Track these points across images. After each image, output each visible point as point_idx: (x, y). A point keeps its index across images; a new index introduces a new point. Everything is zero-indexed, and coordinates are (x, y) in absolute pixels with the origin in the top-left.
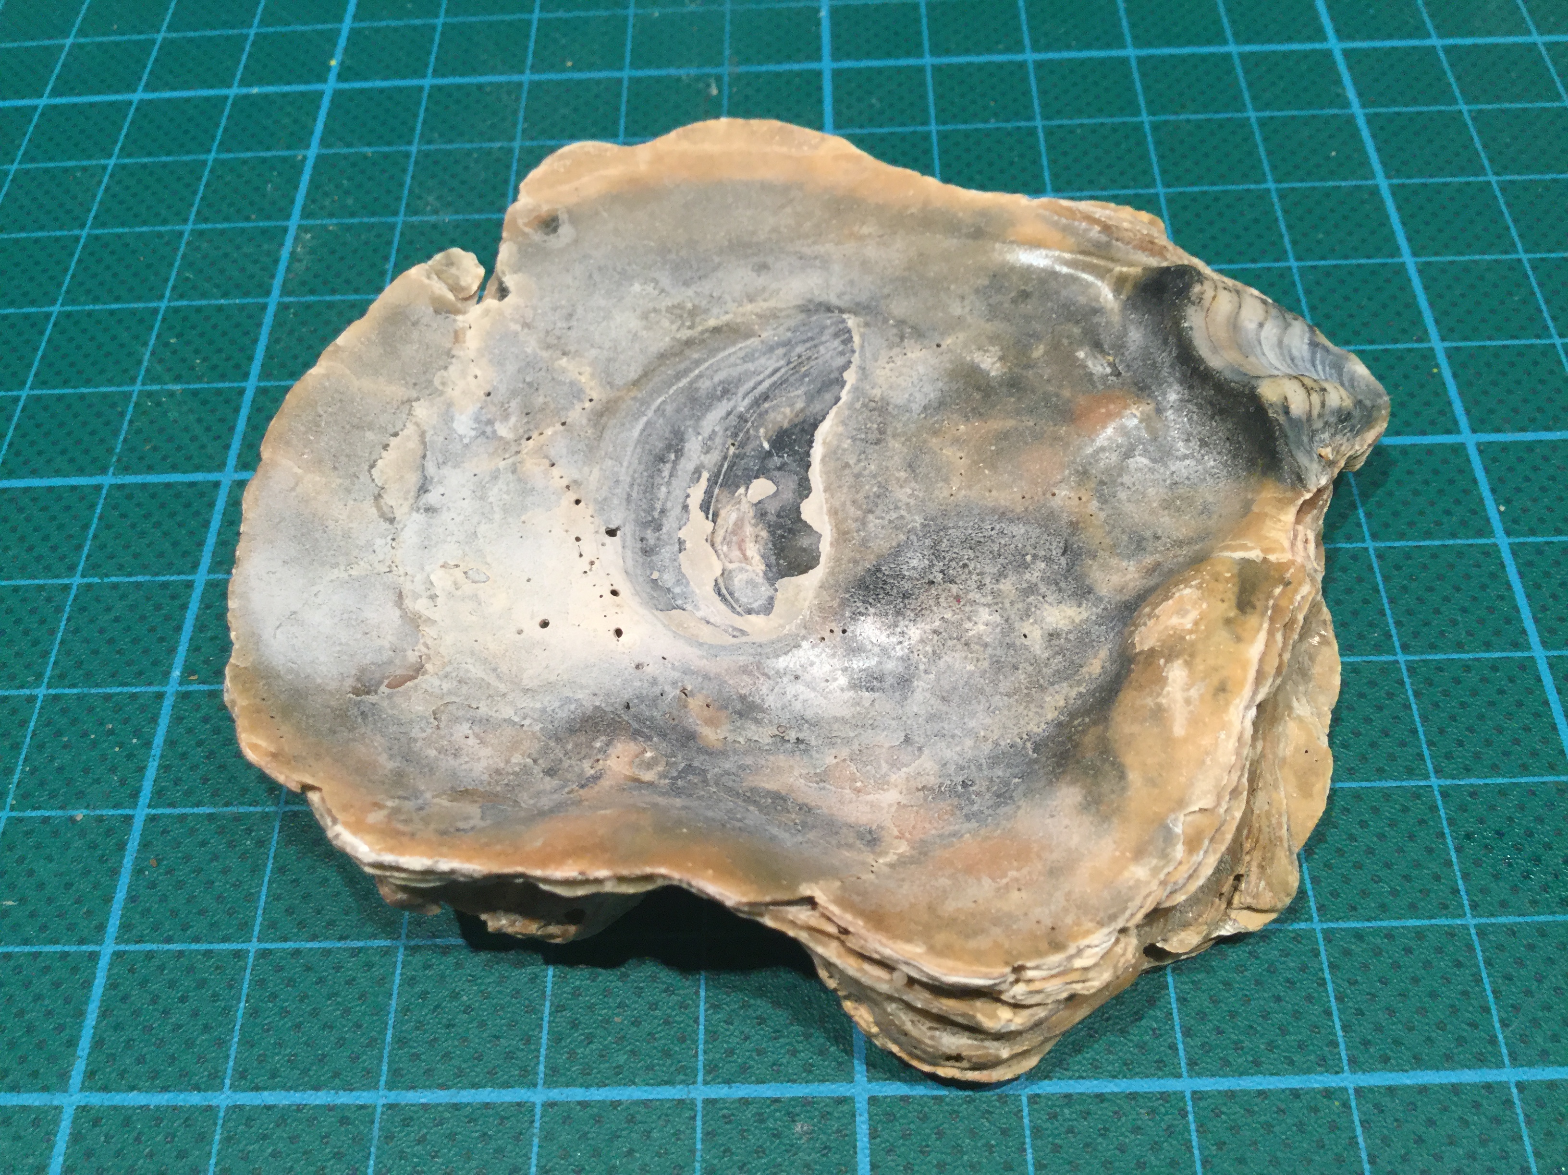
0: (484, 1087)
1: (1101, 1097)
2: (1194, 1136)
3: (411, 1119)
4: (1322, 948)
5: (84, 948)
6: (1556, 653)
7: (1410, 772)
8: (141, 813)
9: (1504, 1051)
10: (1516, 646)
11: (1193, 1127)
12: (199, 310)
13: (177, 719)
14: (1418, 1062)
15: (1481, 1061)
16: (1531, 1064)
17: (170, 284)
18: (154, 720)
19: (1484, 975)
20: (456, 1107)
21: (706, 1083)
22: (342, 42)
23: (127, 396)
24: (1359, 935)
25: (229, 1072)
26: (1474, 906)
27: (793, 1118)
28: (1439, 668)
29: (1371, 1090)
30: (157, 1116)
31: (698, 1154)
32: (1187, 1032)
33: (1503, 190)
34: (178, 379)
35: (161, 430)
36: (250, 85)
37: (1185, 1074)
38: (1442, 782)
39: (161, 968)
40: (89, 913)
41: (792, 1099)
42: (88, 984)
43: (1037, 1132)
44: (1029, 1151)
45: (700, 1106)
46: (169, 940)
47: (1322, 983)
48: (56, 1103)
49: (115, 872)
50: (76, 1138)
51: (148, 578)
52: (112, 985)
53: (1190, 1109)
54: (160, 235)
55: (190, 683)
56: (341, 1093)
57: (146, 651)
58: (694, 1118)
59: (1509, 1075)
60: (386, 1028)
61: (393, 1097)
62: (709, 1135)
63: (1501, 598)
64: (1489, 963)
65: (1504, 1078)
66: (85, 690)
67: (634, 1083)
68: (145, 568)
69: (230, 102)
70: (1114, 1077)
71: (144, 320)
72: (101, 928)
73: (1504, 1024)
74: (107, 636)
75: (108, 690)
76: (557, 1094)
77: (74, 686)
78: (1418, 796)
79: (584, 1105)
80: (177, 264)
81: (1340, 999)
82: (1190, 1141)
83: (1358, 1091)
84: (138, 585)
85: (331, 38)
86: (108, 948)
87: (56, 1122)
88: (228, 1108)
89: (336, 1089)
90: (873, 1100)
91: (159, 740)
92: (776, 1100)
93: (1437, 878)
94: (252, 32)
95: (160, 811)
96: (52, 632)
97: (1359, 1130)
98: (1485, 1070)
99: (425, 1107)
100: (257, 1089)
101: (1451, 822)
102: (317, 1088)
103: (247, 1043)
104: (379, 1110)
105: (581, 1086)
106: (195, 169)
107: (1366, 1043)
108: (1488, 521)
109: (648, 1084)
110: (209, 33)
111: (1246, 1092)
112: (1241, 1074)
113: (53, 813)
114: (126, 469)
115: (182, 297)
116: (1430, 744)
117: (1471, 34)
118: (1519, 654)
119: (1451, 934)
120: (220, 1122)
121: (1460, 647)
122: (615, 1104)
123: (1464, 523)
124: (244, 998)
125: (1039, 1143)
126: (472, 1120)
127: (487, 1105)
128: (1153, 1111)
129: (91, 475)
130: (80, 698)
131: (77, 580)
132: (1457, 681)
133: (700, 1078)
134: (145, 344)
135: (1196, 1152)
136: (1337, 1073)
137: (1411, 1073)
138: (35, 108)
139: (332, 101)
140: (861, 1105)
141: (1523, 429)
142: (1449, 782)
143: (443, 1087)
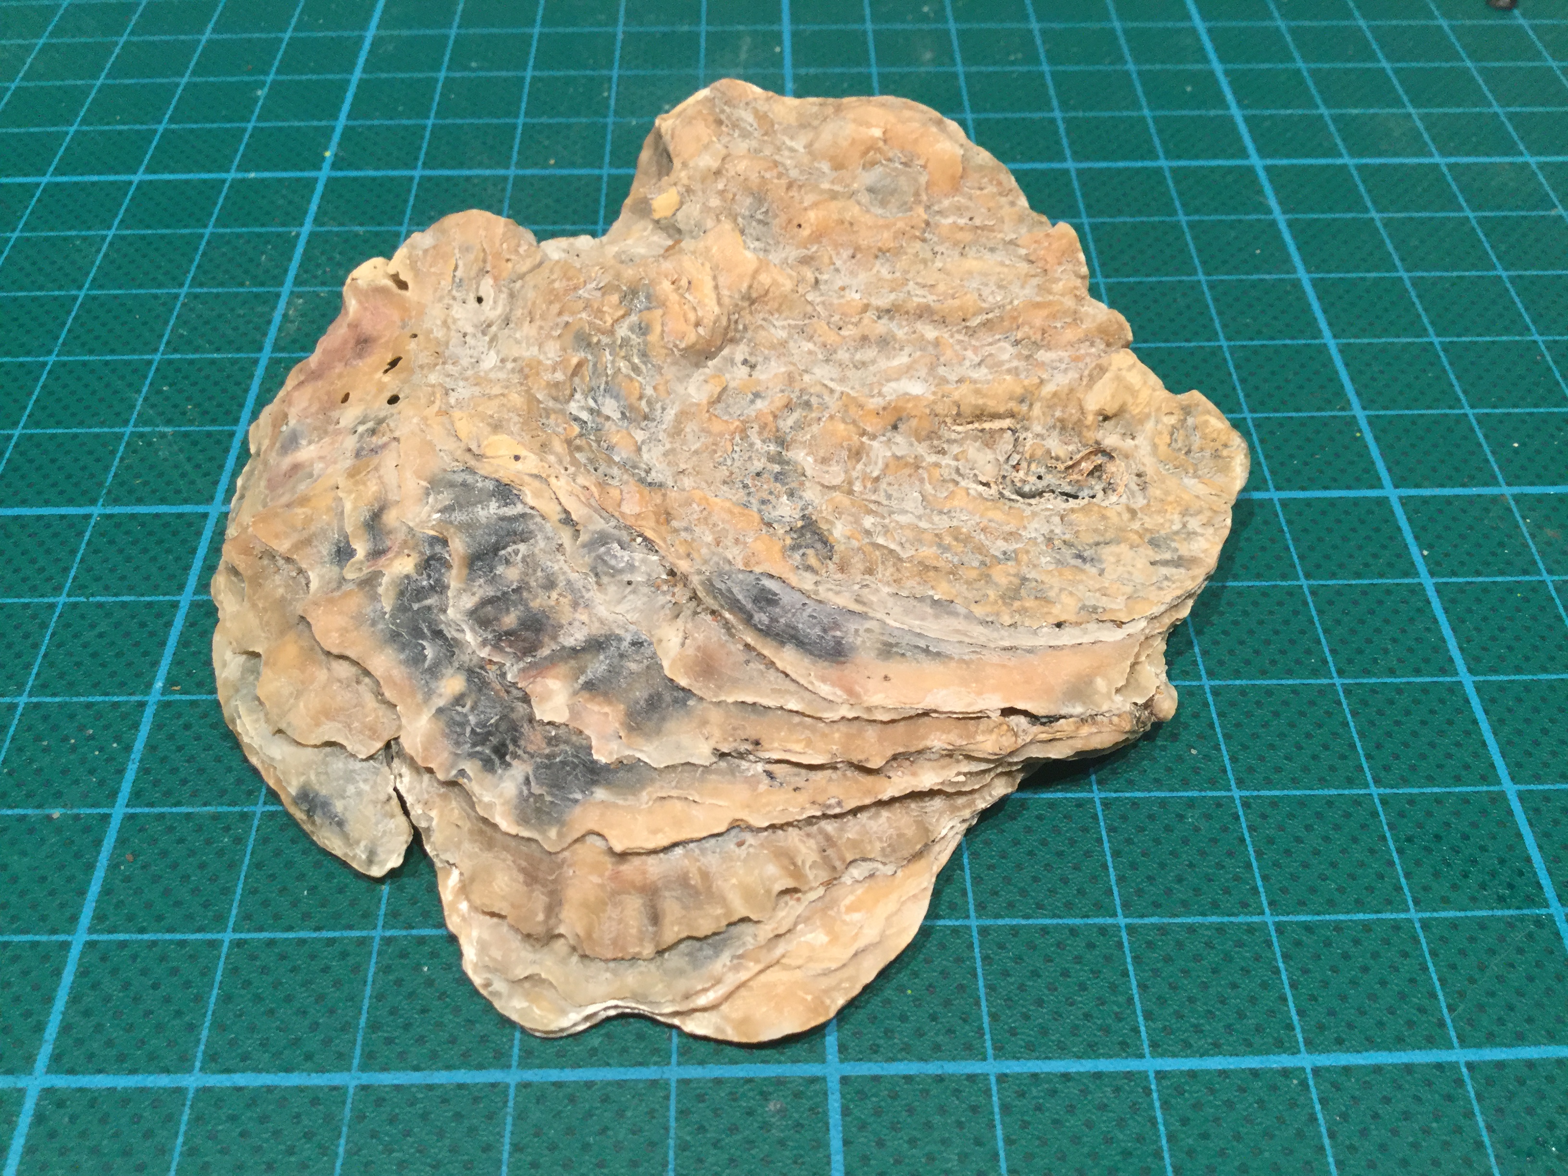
0: (459, 1068)
1: (1066, 1077)
2: (1159, 1114)
3: (384, 1100)
4: (1274, 939)
5: (54, 938)
6: (1481, 678)
7: (1350, 782)
8: (119, 811)
9: (1453, 1034)
10: (1443, 671)
11: (1157, 1104)
12: (191, 362)
13: (158, 726)
14: (1371, 1044)
15: (1431, 1042)
16: (1479, 1046)
17: (165, 340)
18: (136, 726)
19: (1430, 965)
20: (430, 1087)
21: (679, 1064)
22: (336, 137)
23: (119, 437)
24: (1308, 928)
25: (200, 1055)
26: (1416, 902)
27: (765, 1096)
28: (1373, 690)
29: (1328, 1069)
30: (125, 1098)
31: (672, 1133)
32: (1148, 1016)
33: (1414, 285)
34: (169, 422)
35: (152, 467)
36: (247, 171)
37: (1148, 1055)
38: (1381, 791)
39: (134, 957)
40: (62, 906)
41: (765, 1079)
42: (57, 973)
43: (1006, 1109)
44: (999, 1127)
45: (673, 1085)
46: (142, 931)
47: (1277, 972)
48: (20, 1085)
49: (90, 867)
50: (39, 1118)
51: (132, 598)
52: (83, 972)
53: (1153, 1087)
54: (156, 297)
55: (174, 692)
56: (313, 1075)
57: (129, 664)
58: (667, 1098)
59: (1459, 1056)
60: (360, 1013)
61: (367, 1078)
62: (683, 1113)
63: (1428, 629)
64: (1434, 954)
65: (1454, 1058)
66: (67, 699)
67: (608, 1064)
68: (131, 590)
69: (227, 185)
70: (1079, 1058)
71: (139, 370)
72: (74, 919)
73: (1451, 1009)
74: (90, 650)
75: (90, 699)
76: (532, 1075)
77: (54, 695)
78: (1359, 804)
79: (558, 1085)
80: (171, 323)
81: (1293, 985)
82: (1155, 1118)
83: (1316, 1071)
84: (124, 605)
85: (327, 133)
86: (79, 938)
87: (20, 1103)
88: (198, 1090)
89: (309, 1071)
90: (845, 1080)
91: (139, 745)
92: (749, 1081)
93: (1381, 877)
94: (250, 126)
95: (138, 810)
96: (36, 646)
97: (1318, 1107)
98: (1435, 1051)
99: (397, 1088)
100: (228, 1071)
101: (1391, 827)
102: (288, 1070)
103: (219, 1026)
104: (351, 1091)
105: (556, 1067)
106: (192, 242)
107: (1321, 1027)
108: (1412, 564)
109: (622, 1065)
110: (208, 126)
111: (1208, 1072)
112: (1201, 1056)
113: (30, 812)
114: (116, 501)
115: (175, 350)
116: (1369, 757)
117: (1380, 155)
118: (1448, 679)
119: (1396, 927)
120: (188, 1103)
121: (1392, 672)
122: (589, 1085)
123: (1390, 565)
124: (217, 985)
125: (1007, 1120)
126: (445, 1101)
127: (461, 1086)
128: (1117, 1090)
129: (80, 506)
130: (61, 705)
131: (62, 599)
132: (1391, 702)
133: (674, 1058)
134: (139, 391)
135: (1162, 1128)
136: (1293, 1054)
137: (1365, 1054)
138: (38, 185)
139: (326, 186)
140: (834, 1084)
141: (1442, 486)
142: (1388, 791)
143: (416, 1069)
